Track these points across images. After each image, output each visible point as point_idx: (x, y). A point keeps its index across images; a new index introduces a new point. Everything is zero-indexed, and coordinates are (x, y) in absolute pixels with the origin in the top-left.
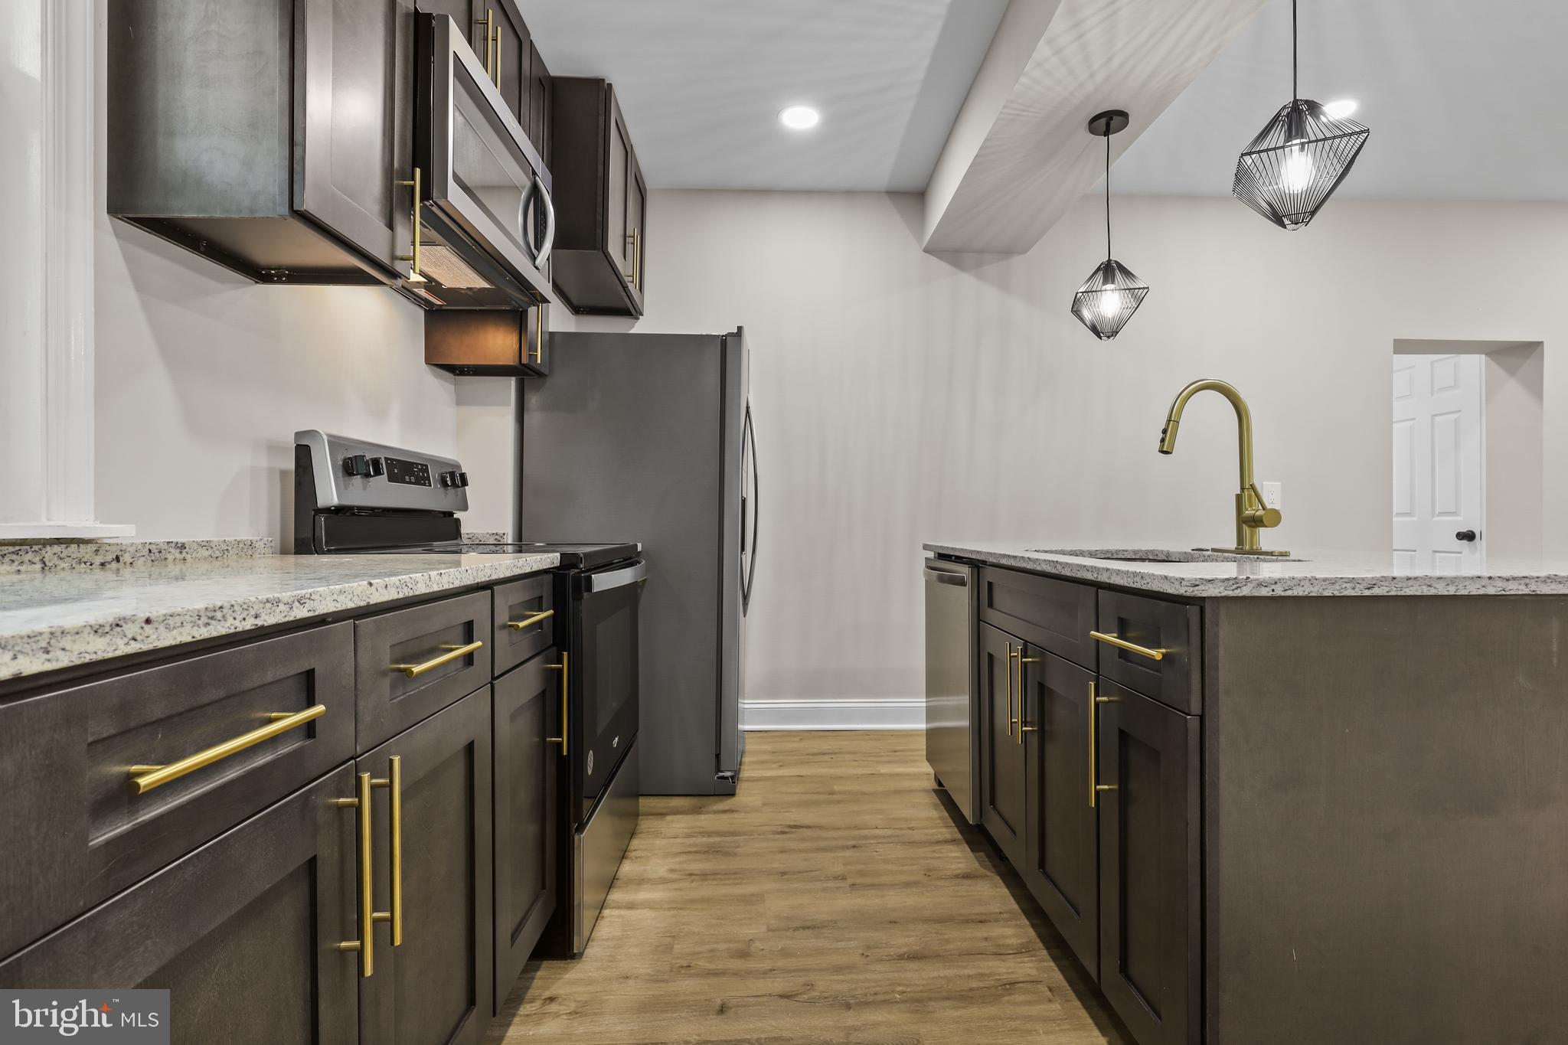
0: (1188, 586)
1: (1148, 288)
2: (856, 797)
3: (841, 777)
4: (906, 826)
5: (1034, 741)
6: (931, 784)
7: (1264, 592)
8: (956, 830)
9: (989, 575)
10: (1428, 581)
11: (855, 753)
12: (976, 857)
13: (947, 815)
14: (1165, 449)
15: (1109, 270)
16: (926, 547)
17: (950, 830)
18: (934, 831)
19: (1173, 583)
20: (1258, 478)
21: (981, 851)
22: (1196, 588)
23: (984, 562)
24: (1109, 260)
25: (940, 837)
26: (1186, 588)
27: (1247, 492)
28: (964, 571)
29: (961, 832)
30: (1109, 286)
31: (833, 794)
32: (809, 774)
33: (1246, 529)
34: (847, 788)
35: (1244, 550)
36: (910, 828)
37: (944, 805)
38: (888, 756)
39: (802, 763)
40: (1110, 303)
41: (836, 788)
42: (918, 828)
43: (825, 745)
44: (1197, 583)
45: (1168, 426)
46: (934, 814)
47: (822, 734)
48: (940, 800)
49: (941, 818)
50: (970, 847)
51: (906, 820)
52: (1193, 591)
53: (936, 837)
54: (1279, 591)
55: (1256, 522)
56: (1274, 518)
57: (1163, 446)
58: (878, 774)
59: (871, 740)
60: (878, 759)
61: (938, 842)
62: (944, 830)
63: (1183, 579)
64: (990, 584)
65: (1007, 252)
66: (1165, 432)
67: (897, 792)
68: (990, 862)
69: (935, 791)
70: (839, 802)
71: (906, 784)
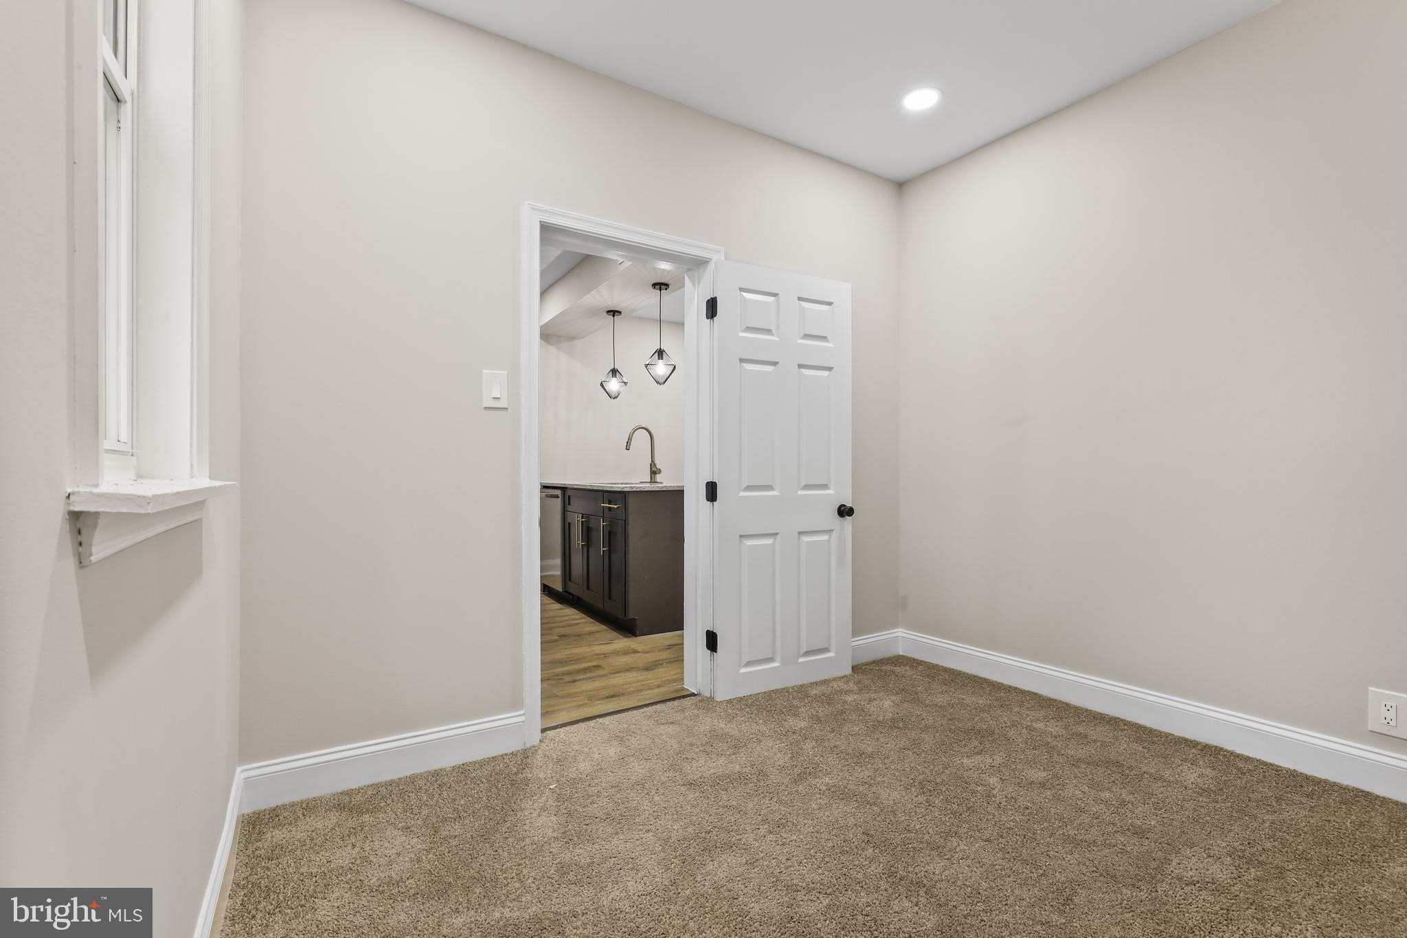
5: (585, 549)
7: (638, 490)
9: (569, 493)
10: (674, 487)
14: (627, 448)
15: (615, 371)
20: (656, 462)
23: (566, 488)
24: (614, 367)
27: (653, 464)
28: (558, 492)
30: (614, 378)
35: (653, 481)
40: (614, 385)
45: (629, 441)
54: (642, 490)
55: (656, 473)
56: (660, 471)
64: (569, 496)
65: (572, 338)
66: (627, 443)
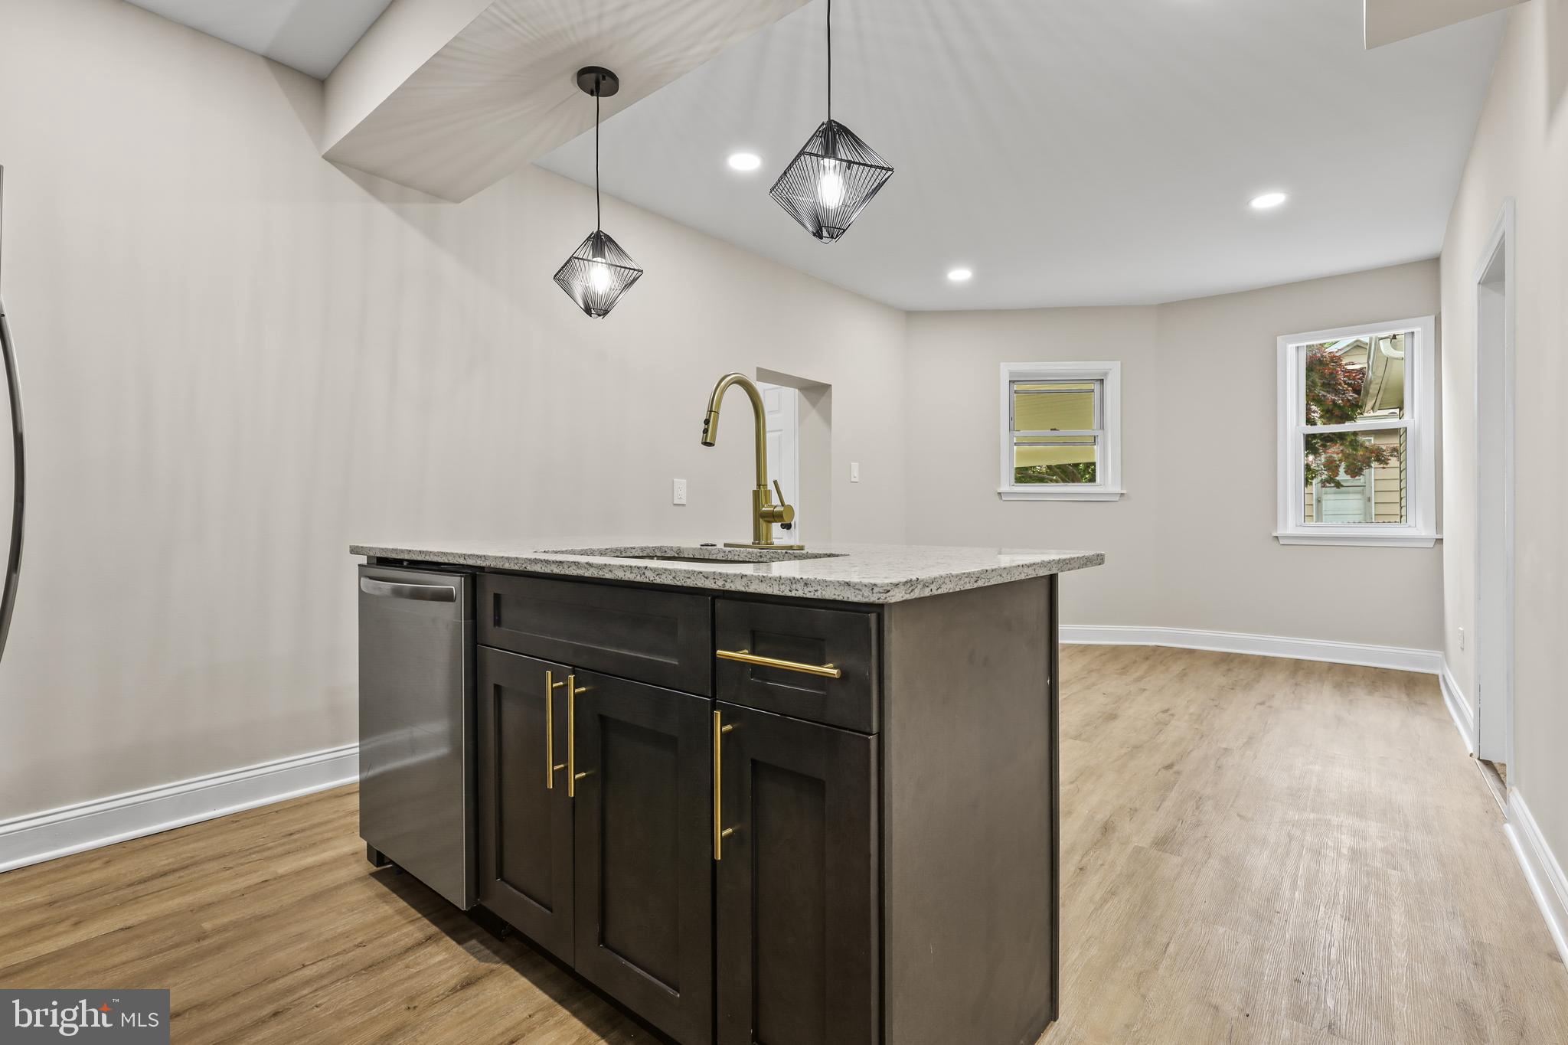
0: (880, 593)
1: (642, 271)
2: (250, 929)
3: (210, 905)
4: (351, 944)
6: (365, 867)
8: (426, 921)
11: (222, 856)
12: (468, 950)
13: (405, 904)
14: (708, 441)
15: (600, 242)
16: (355, 550)
17: (418, 924)
18: (396, 935)
19: (859, 590)
21: (471, 938)
22: (888, 594)
23: (485, 569)
24: (599, 231)
25: (409, 941)
26: (879, 595)
27: (764, 488)
28: (445, 582)
29: (434, 922)
30: (599, 259)
31: (204, 938)
32: (144, 918)
33: (763, 524)
34: (226, 920)
36: (358, 946)
37: (394, 891)
38: (283, 844)
39: (123, 903)
40: (599, 277)
41: (207, 926)
42: (371, 941)
43: (161, 860)
44: (889, 588)
45: (710, 416)
46: (386, 909)
47: (146, 842)
48: (385, 885)
49: (400, 912)
50: (454, 939)
51: (346, 935)
52: (886, 598)
53: (402, 943)
55: (773, 517)
57: (706, 436)
58: (275, 879)
59: (243, 827)
60: (266, 854)
61: (408, 950)
62: (410, 928)
63: (875, 585)
64: (497, 597)
65: (436, 195)
66: (707, 422)
67: (316, 897)
68: (488, 948)
69: (373, 875)
70: (220, 948)
71: (329, 879)
